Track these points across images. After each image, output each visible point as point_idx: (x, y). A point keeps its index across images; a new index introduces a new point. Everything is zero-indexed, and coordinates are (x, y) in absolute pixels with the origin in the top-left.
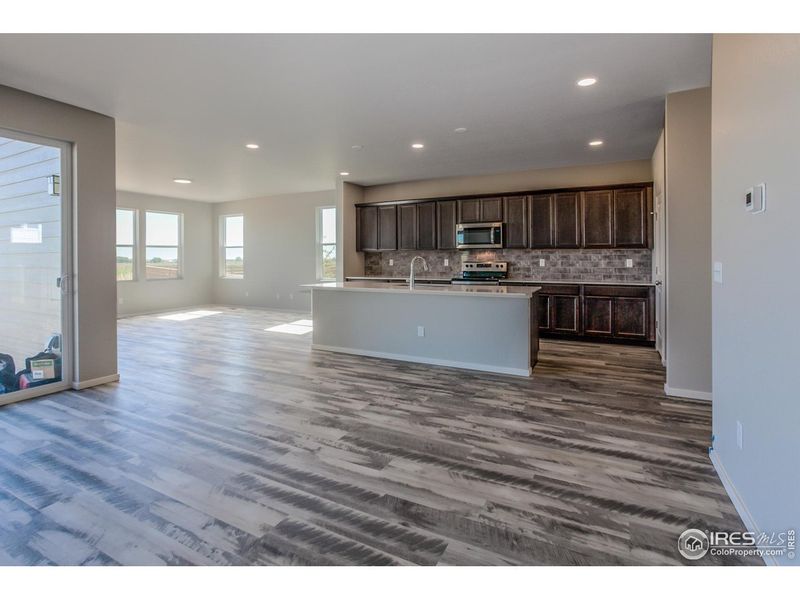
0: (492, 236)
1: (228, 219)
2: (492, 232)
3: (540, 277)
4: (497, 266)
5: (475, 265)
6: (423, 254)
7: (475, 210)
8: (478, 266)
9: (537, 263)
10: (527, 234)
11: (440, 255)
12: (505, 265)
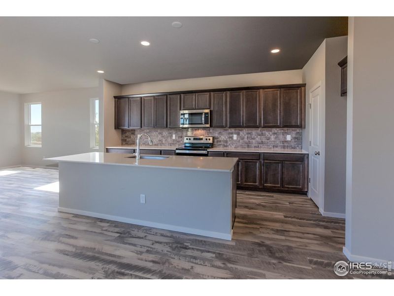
0: (203, 119)
1: (32, 105)
2: (203, 116)
3: (233, 147)
4: (207, 139)
5: (192, 138)
6: (159, 131)
7: (192, 102)
8: (194, 139)
9: (232, 138)
10: (226, 118)
11: (171, 131)
12: (211, 138)
